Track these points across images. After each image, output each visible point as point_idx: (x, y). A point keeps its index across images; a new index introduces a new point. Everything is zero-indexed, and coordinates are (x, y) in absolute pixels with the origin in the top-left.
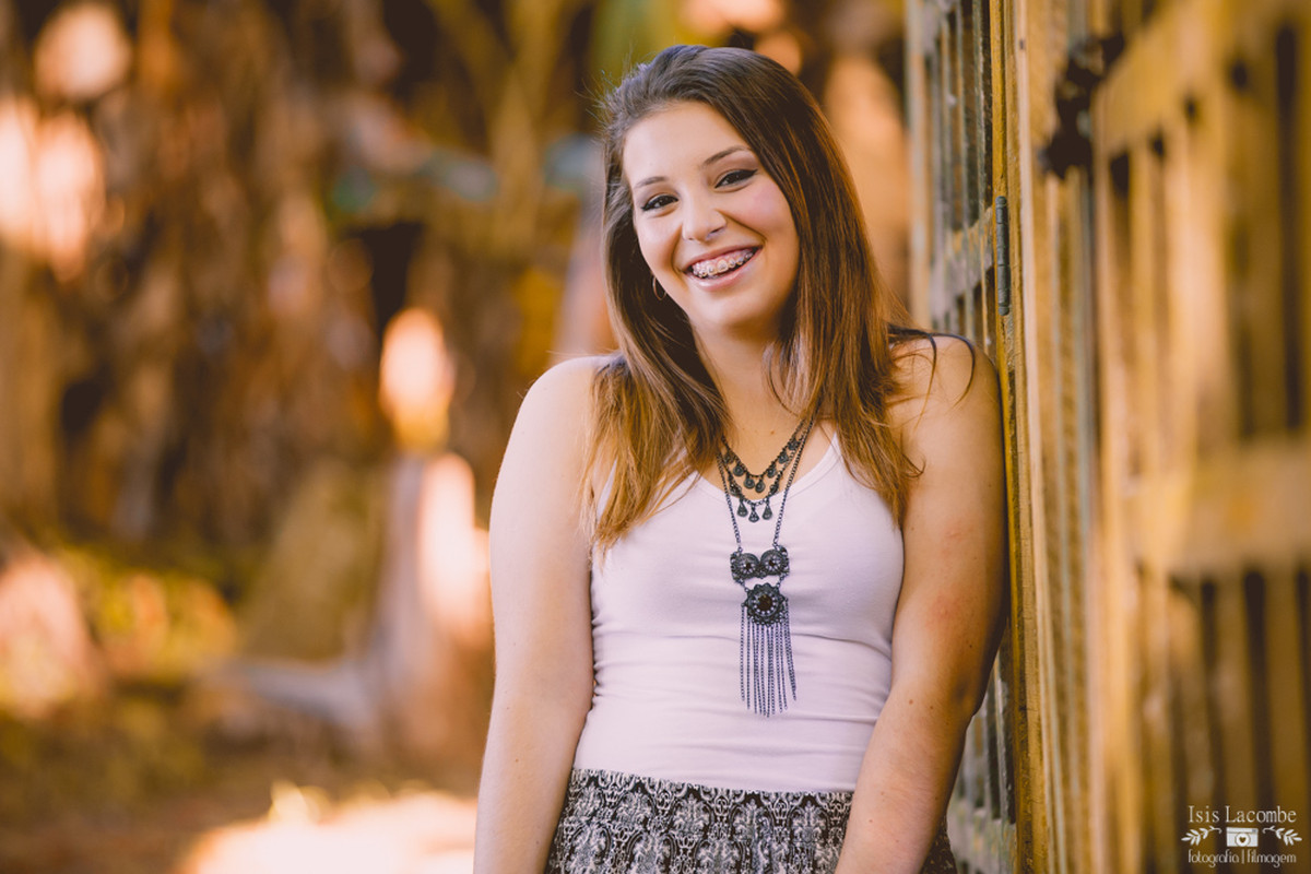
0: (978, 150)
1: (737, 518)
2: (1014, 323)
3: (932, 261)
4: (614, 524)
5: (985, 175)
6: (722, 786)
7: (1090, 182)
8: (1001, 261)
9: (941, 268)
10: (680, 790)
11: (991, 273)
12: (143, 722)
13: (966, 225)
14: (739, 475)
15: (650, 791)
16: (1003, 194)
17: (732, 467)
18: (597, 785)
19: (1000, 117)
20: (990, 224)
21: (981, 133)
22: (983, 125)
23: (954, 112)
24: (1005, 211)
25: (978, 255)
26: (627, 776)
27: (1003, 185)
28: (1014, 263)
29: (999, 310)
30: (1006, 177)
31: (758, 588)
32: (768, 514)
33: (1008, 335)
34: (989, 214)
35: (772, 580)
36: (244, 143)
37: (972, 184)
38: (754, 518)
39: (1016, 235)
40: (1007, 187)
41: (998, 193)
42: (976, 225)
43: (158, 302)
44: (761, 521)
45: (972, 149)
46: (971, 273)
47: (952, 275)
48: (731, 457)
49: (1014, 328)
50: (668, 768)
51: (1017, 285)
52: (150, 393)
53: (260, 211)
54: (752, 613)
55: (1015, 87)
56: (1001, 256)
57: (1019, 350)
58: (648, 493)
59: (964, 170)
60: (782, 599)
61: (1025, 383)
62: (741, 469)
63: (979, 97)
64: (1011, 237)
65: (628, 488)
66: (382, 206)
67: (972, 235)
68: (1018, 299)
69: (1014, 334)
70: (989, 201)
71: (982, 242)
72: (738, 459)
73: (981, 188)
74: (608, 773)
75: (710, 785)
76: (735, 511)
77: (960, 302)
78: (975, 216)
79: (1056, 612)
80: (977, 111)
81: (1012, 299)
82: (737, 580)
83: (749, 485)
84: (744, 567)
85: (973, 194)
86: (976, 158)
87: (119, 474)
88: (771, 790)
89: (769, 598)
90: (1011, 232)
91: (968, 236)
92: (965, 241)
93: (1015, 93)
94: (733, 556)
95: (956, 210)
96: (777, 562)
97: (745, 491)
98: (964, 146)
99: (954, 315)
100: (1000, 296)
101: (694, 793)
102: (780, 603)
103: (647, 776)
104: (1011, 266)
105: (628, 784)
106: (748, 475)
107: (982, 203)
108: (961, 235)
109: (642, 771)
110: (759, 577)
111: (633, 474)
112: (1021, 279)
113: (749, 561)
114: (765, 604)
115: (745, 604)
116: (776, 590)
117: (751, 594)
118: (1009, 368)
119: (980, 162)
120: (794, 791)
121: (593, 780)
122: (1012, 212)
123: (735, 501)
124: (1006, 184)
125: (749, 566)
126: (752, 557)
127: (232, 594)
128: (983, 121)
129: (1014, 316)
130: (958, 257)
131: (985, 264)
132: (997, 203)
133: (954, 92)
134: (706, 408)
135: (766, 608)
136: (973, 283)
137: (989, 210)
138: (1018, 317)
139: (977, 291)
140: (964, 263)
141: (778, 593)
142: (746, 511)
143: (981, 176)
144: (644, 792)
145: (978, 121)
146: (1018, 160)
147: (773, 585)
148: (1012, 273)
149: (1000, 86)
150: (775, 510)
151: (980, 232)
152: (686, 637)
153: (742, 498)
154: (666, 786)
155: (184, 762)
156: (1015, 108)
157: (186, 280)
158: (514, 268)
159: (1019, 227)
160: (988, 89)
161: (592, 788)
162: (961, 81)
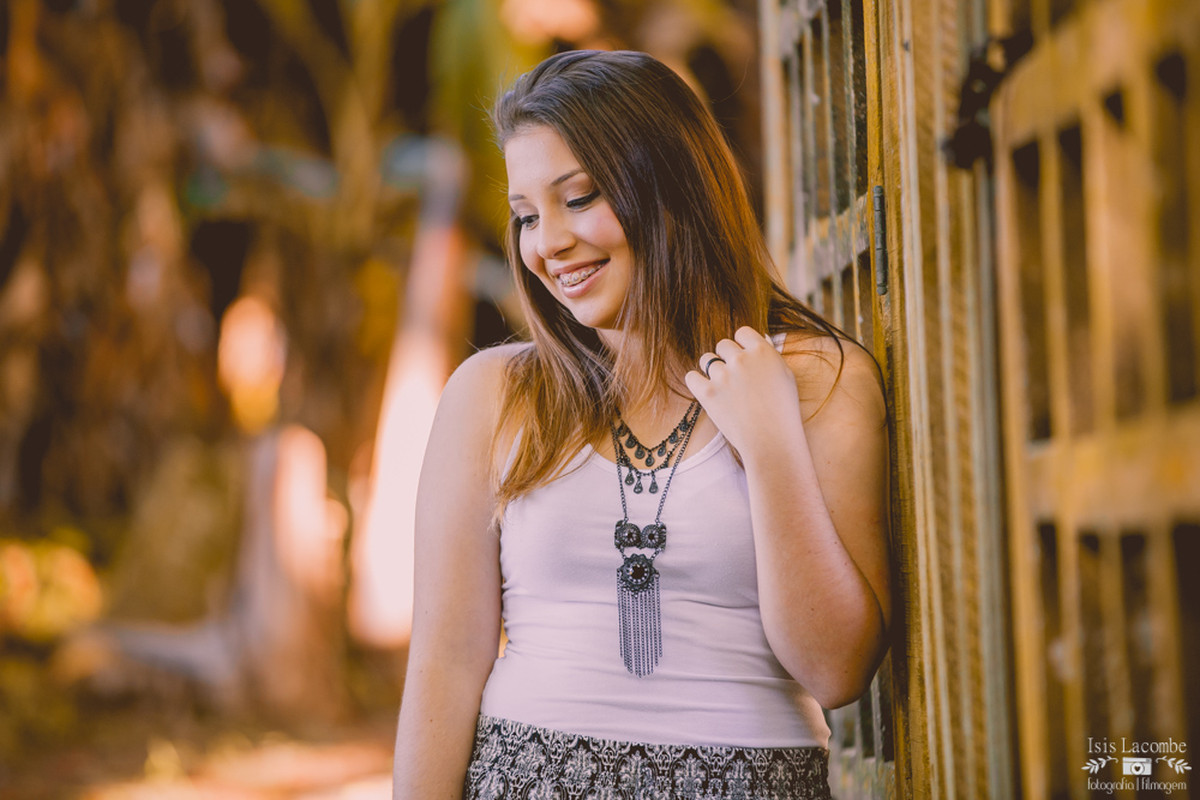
0: (849, 144)
1: (625, 485)
2: (892, 302)
4: (517, 484)
5: (856, 167)
6: (610, 738)
7: (990, 171)
8: (878, 245)
10: (571, 742)
11: (864, 258)
13: (833, 213)
14: (630, 447)
15: (544, 741)
16: (879, 184)
17: (624, 440)
18: (499, 734)
19: (877, 113)
20: (863, 212)
21: (852, 129)
22: (854, 121)
23: (819, 111)
24: (882, 199)
25: (849, 239)
26: (524, 726)
27: (880, 176)
28: (893, 246)
29: (876, 290)
30: (883, 168)
31: (635, 558)
32: (654, 488)
33: (886, 313)
34: (861, 203)
35: (648, 553)
36: (104, 145)
37: (840, 176)
38: (639, 489)
39: (895, 222)
40: (883, 178)
41: (873, 182)
42: (846, 213)
43: (26, 293)
44: (645, 494)
45: (840, 144)
46: (840, 257)
47: (817, 258)
48: (624, 429)
49: (892, 307)
50: (562, 723)
51: (896, 266)
53: (120, 207)
54: (623, 579)
55: (893, 84)
56: (879, 240)
57: (898, 327)
58: (551, 460)
59: (831, 163)
60: (653, 572)
61: (905, 357)
62: (633, 441)
63: (849, 96)
64: (888, 224)
65: (532, 451)
67: (841, 224)
68: (896, 280)
69: (892, 312)
70: (862, 187)
71: (855, 229)
72: (630, 432)
73: (852, 178)
74: (508, 722)
76: (624, 480)
77: (827, 285)
78: (843, 204)
79: (945, 567)
80: (847, 109)
81: (890, 280)
82: (618, 546)
83: (639, 455)
85: (842, 184)
86: (845, 152)
88: (655, 742)
89: (642, 569)
90: (888, 218)
91: (837, 224)
92: (832, 229)
93: (893, 90)
94: (619, 524)
95: (822, 200)
98: (830, 141)
99: (819, 294)
100: (876, 276)
101: (583, 744)
102: (651, 575)
103: (543, 726)
104: (888, 250)
105: (525, 733)
106: (640, 447)
107: (853, 192)
108: (827, 223)
109: (538, 724)
110: (638, 547)
112: (901, 261)
113: (632, 531)
114: (638, 573)
115: (620, 570)
116: (649, 562)
118: (887, 343)
119: (851, 154)
120: (677, 744)
121: (497, 728)
122: (890, 200)
124: (883, 175)
125: (630, 535)
126: (636, 528)
128: (853, 118)
129: (892, 295)
130: (824, 242)
131: (857, 247)
132: (872, 192)
133: (819, 91)
135: (639, 577)
136: (842, 264)
137: (861, 199)
138: (897, 296)
139: (847, 274)
140: (831, 248)
141: (650, 566)
142: (633, 480)
143: (851, 167)
144: (539, 742)
145: (848, 117)
146: (897, 151)
147: (648, 557)
148: (889, 256)
149: (875, 85)
150: (661, 485)
151: (851, 219)
152: (581, 602)
153: (631, 468)
154: (558, 737)
156: (893, 103)
158: (355, 260)
159: (900, 213)
160: (860, 87)
161: (494, 735)
162: (827, 81)
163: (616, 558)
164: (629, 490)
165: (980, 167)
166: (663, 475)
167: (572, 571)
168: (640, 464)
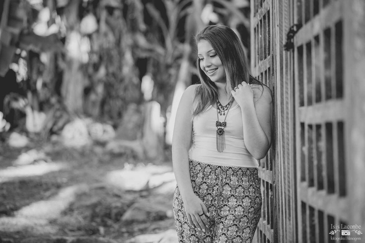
1: (218, 114)
2: (274, 77)
3: (255, 66)
4: (196, 113)
6: (214, 164)
7: (293, 51)
8: (272, 66)
9: (257, 67)
10: (206, 165)
11: (269, 68)
12: (98, 150)
13: (263, 59)
15: (201, 165)
16: (272, 53)
17: (219, 104)
18: (192, 163)
20: (269, 59)
21: (267, 42)
23: (261, 38)
24: (273, 57)
25: (266, 65)
26: (197, 161)
28: (275, 66)
29: (271, 75)
30: (273, 50)
32: (224, 114)
33: (273, 80)
34: (269, 57)
35: (223, 128)
36: (118, 43)
37: (265, 52)
38: (221, 115)
39: (275, 61)
41: (271, 53)
42: (266, 59)
43: (102, 72)
44: (222, 115)
45: (265, 45)
46: (265, 68)
47: (260, 68)
48: (219, 102)
49: (274, 79)
50: (205, 161)
51: (275, 70)
52: (100, 89)
54: (218, 133)
55: (275, 33)
56: (272, 65)
57: (275, 83)
58: (203, 108)
59: (263, 49)
60: (224, 132)
61: (277, 89)
62: (220, 105)
63: (267, 36)
65: (200, 106)
66: (143, 55)
67: (265, 61)
68: (275, 73)
69: (274, 80)
70: (269, 54)
71: (267, 62)
73: (267, 52)
74: (194, 161)
75: (212, 164)
76: (218, 112)
77: (262, 74)
78: (265, 58)
79: (283, 131)
80: (267, 38)
82: (217, 126)
83: (221, 108)
84: (218, 124)
85: (265, 53)
86: (266, 47)
87: (94, 103)
88: (223, 166)
91: (264, 61)
92: (263, 63)
93: (275, 35)
94: (217, 122)
95: (261, 57)
96: (225, 124)
97: (220, 109)
98: (263, 45)
99: (260, 76)
100: (271, 72)
101: (209, 165)
103: (201, 161)
105: (197, 163)
106: (222, 106)
107: (267, 55)
108: (262, 61)
109: (200, 161)
110: (221, 126)
111: (201, 104)
112: (276, 69)
114: (220, 132)
115: (217, 131)
117: (219, 129)
118: (273, 86)
119: (267, 47)
120: (228, 166)
122: (274, 57)
123: (218, 110)
126: (220, 122)
127: (115, 127)
130: (261, 65)
131: (268, 66)
132: (271, 55)
133: (261, 34)
134: (215, 92)
135: (221, 133)
136: (265, 70)
137: (269, 56)
138: (275, 76)
139: (266, 72)
140: (263, 66)
141: (223, 130)
142: (220, 112)
143: (267, 50)
144: (200, 165)
145: (267, 40)
146: (276, 47)
148: (274, 68)
149: (272, 33)
150: (226, 114)
153: (220, 110)
154: (204, 164)
155: (107, 158)
156: (275, 37)
157: (107, 68)
159: (276, 60)
160: (269, 34)
161: (191, 163)
162: (263, 33)
163: (216, 128)
164: (219, 114)
165: (291, 50)
166: (226, 112)
167: (207, 131)
168: (222, 110)
